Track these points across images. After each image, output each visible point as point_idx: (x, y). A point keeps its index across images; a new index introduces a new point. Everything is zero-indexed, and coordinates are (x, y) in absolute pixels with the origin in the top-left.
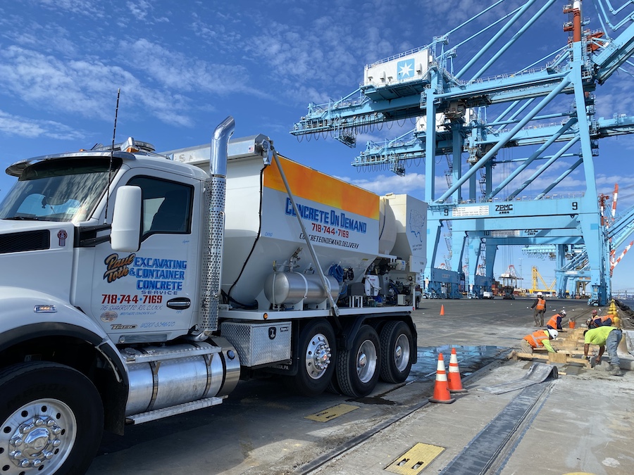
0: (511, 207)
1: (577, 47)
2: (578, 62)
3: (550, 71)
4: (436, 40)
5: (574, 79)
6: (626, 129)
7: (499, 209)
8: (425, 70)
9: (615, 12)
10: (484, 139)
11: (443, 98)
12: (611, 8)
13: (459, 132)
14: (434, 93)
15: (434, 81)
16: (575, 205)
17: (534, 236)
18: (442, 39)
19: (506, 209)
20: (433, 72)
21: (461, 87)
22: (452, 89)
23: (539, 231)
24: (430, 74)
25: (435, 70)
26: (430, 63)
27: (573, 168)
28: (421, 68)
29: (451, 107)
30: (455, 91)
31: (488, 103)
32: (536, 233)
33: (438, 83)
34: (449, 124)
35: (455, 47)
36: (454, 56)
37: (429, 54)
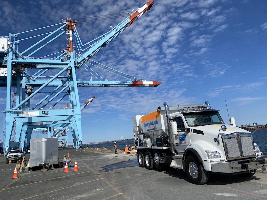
0: (48, 112)
1: (72, 54)
2: (72, 60)
3: (62, 61)
4: (11, 35)
5: (72, 65)
6: (82, 85)
7: (43, 113)
8: (6, 48)
9: (83, 46)
10: (29, 82)
11: (15, 62)
12: (82, 44)
13: (20, 78)
14: (11, 59)
15: (11, 54)
16: (73, 112)
17: (51, 124)
18: (14, 35)
19: (47, 113)
20: (10, 49)
21: (24, 59)
22: (19, 59)
23: (53, 122)
24: (8, 50)
25: (12, 49)
26: (8, 45)
27: (64, 97)
28: (4, 46)
29: (18, 67)
30: (20, 60)
31: (36, 68)
32: (52, 123)
33: (13, 55)
34: (15, 74)
35: (19, 41)
36: (18, 44)
37: (8, 41)
